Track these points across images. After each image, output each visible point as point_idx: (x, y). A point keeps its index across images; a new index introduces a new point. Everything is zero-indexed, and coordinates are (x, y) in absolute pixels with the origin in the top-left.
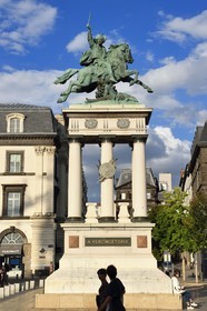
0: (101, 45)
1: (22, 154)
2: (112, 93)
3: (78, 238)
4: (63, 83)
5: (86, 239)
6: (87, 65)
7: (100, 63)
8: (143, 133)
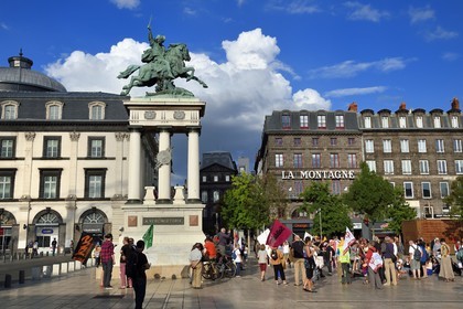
0: (161, 45)
1: (103, 139)
2: (170, 88)
3: (136, 218)
4: (126, 77)
5: (144, 219)
6: (148, 62)
7: (160, 60)
8: (197, 124)
